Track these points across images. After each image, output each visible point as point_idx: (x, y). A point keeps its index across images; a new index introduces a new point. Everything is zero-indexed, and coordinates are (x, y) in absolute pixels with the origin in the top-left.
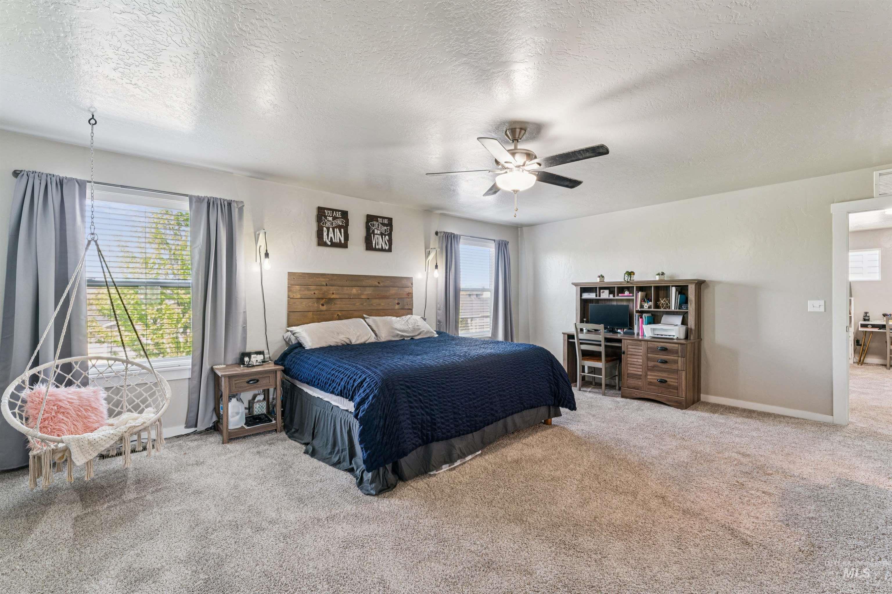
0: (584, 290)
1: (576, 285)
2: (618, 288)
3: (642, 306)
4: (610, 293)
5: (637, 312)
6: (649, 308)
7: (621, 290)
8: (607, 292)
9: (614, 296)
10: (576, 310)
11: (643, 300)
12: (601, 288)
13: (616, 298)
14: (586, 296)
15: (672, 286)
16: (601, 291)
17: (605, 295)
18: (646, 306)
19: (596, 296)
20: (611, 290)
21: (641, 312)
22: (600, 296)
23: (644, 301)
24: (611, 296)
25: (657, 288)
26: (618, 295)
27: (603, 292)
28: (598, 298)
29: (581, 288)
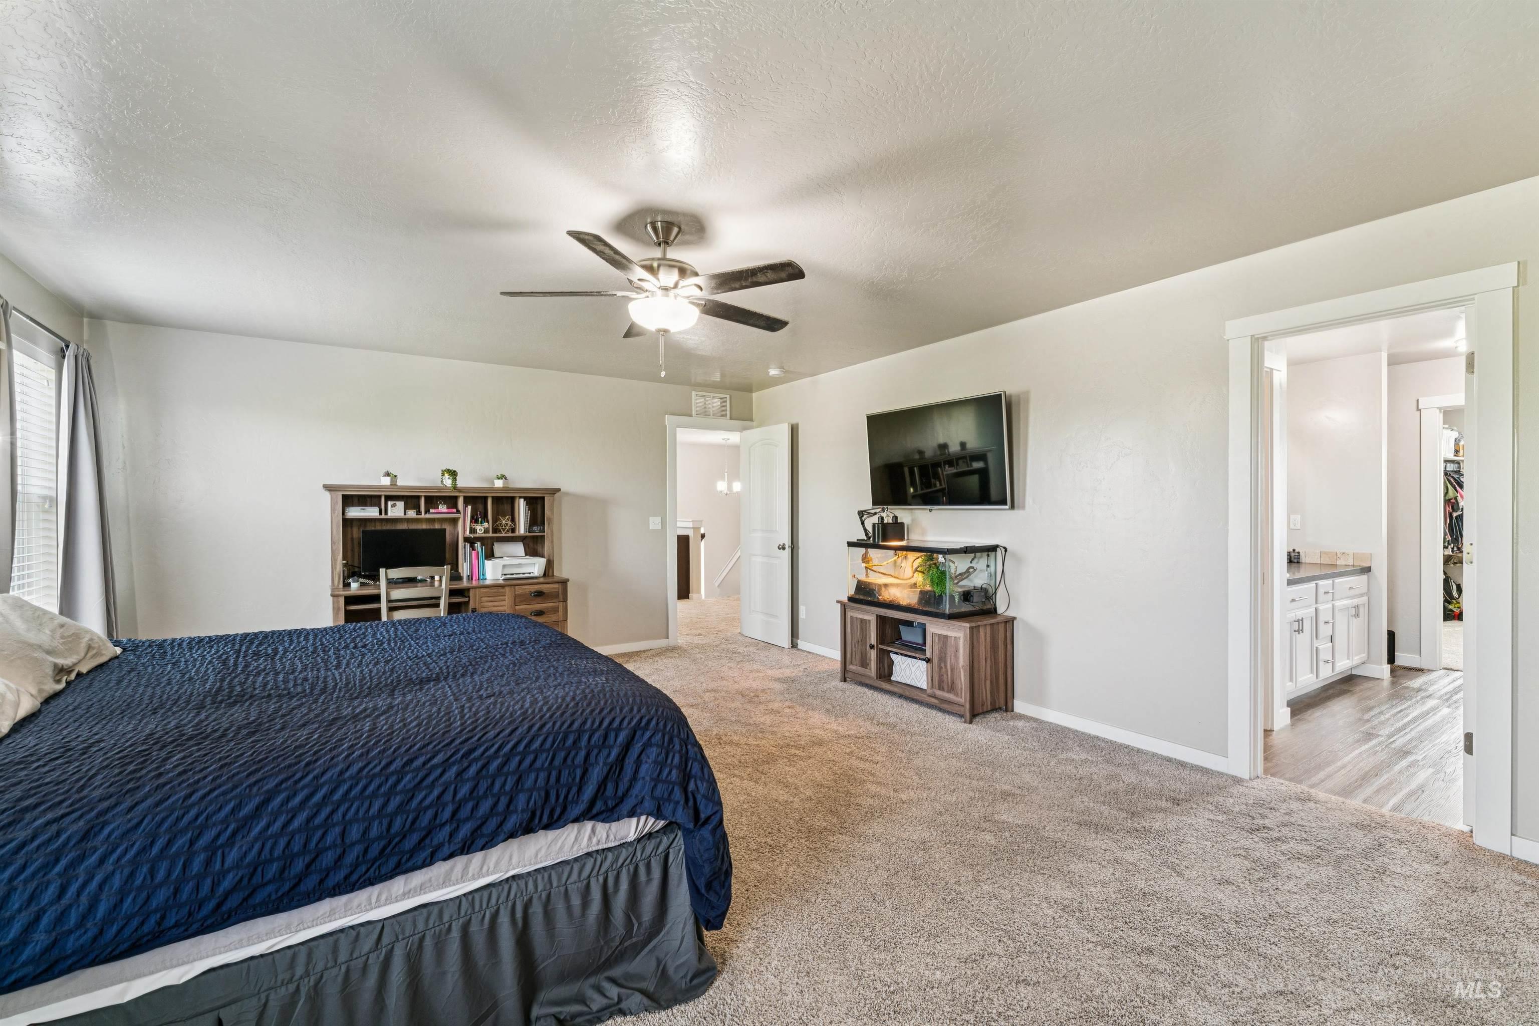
0: (349, 500)
1: (329, 488)
2: (427, 498)
3: (473, 531)
4: (406, 508)
5: (466, 540)
6: (485, 532)
7: (432, 501)
8: (401, 505)
9: (419, 513)
10: (333, 543)
11: (474, 520)
12: (388, 498)
13: (423, 516)
14: (355, 512)
15: (520, 497)
16: (390, 503)
17: (396, 510)
18: (480, 529)
19: (380, 513)
20: (411, 501)
21: (471, 541)
22: (386, 513)
23: (476, 521)
24: (412, 514)
25: (497, 500)
26: (427, 512)
27: (393, 506)
28: (383, 516)
29: (344, 496)
